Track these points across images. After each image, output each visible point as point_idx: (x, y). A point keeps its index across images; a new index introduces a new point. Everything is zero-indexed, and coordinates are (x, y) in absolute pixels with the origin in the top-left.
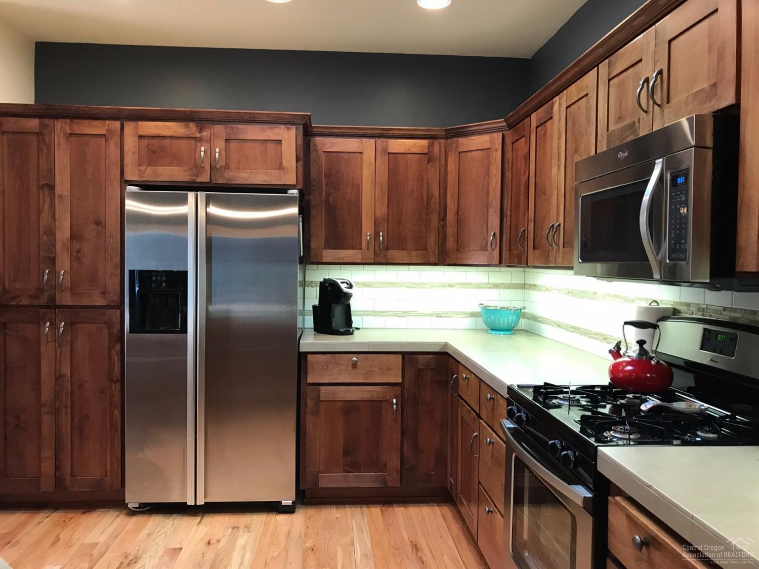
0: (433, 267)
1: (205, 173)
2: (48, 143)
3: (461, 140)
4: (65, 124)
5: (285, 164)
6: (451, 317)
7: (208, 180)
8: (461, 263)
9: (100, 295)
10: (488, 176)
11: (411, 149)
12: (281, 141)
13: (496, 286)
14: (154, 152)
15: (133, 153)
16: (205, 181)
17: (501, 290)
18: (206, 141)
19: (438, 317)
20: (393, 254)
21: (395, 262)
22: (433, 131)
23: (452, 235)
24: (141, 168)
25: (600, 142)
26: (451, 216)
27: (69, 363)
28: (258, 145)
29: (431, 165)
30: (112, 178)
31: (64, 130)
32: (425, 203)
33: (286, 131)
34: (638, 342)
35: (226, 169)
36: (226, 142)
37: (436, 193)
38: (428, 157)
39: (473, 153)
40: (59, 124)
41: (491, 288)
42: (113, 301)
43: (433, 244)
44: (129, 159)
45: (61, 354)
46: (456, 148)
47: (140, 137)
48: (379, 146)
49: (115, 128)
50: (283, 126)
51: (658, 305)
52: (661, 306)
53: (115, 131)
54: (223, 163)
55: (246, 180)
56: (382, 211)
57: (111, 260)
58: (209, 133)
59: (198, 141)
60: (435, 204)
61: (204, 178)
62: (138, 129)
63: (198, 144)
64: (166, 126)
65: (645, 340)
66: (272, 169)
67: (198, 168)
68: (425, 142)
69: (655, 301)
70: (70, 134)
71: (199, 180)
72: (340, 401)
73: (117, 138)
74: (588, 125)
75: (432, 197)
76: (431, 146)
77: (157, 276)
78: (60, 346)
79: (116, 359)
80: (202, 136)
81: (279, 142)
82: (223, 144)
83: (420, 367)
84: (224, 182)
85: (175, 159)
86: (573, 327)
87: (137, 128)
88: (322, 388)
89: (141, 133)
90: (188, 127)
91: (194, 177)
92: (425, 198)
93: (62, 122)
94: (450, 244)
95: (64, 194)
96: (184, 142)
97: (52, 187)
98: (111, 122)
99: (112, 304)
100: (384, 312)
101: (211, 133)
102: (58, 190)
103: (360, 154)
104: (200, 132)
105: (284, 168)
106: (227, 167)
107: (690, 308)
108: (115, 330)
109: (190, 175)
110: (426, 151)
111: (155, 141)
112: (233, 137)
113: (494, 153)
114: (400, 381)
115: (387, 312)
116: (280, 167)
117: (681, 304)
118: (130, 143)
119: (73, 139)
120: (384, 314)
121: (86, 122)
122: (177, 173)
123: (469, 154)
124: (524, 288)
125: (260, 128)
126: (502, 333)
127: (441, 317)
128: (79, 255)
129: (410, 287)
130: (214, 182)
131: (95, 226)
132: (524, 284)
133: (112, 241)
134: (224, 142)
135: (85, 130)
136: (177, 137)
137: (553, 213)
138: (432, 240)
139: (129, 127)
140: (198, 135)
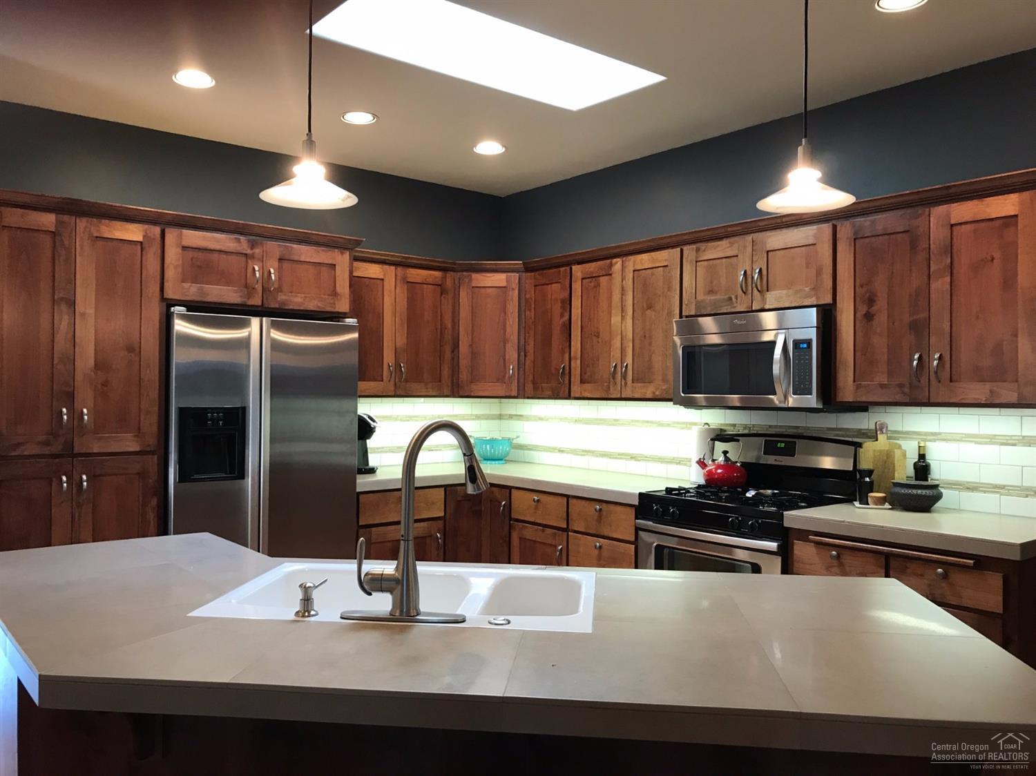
0: (445, 399)
1: (256, 295)
2: (67, 246)
3: (474, 275)
4: (91, 224)
5: (339, 289)
6: (440, 450)
7: (260, 304)
8: (476, 395)
9: (133, 438)
10: (505, 313)
11: (428, 280)
12: (335, 265)
13: (478, 417)
14: (199, 267)
15: (176, 267)
16: (256, 304)
17: (482, 421)
18: (259, 259)
19: (429, 451)
20: (413, 386)
21: (414, 394)
22: (447, 263)
23: (466, 367)
24: (184, 284)
25: (687, 305)
26: (464, 348)
27: (91, 528)
28: (311, 267)
29: (444, 297)
30: (150, 296)
31: (90, 231)
32: (439, 336)
33: (340, 256)
34: (723, 453)
35: (278, 292)
36: (279, 262)
37: (449, 325)
38: (441, 287)
39: (487, 289)
40: (82, 223)
41: (473, 419)
42: (149, 446)
43: (446, 377)
44: (170, 273)
45: (80, 516)
46: (468, 282)
47: (184, 248)
48: (399, 274)
49: (154, 235)
50: (336, 250)
51: (709, 426)
52: (711, 427)
53: (154, 239)
54: (276, 285)
55: (300, 306)
56: (401, 341)
57: (148, 395)
58: (261, 251)
59: (250, 258)
60: (448, 336)
61: (256, 301)
62: (181, 238)
63: (249, 261)
64: (214, 238)
65: (726, 449)
66: (324, 295)
67: (249, 289)
68: (438, 274)
69: (707, 424)
70: (97, 237)
71: (250, 302)
72: (389, 541)
73: (156, 248)
74: (669, 290)
75: (446, 328)
76: (444, 278)
77: (212, 413)
78: (79, 505)
79: (152, 517)
80: (253, 253)
81: (333, 266)
82: (276, 264)
83: (459, 498)
84: (277, 306)
85: (224, 278)
86: (583, 451)
87: (180, 236)
88: (374, 529)
89: (185, 243)
90: (238, 241)
91: (245, 300)
92: (439, 330)
93: (87, 222)
94: (464, 376)
95: (87, 311)
96: (234, 257)
97: (72, 304)
98: (150, 226)
99: (148, 449)
100: (380, 448)
101: (263, 252)
102: (79, 308)
103: (381, 281)
104: (252, 249)
105: (338, 294)
106: (280, 290)
107: (736, 428)
108: (150, 481)
109: (241, 296)
110: (440, 283)
111: (200, 255)
112: (287, 257)
113: (511, 293)
114: (443, 515)
115: (383, 448)
116: (334, 294)
117: (727, 425)
118: (172, 254)
119: (100, 243)
120: (380, 450)
121: (118, 224)
122: (229, 295)
123: (483, 290)
124: (500, 419)
125: (315, 250)
126: (497, 462)
127: (432, 450)
128: (105, 388)
129: (404, 421)
130: (266, 306)
131: (126, 353)
132: (500, 415)
133: (148, 371)
134: (277, 263)
135: (116, 234)
136: (226, 252)
137: (616, 353)
138: (446, 372)
139: (172, 235)
140: (249, 252)
